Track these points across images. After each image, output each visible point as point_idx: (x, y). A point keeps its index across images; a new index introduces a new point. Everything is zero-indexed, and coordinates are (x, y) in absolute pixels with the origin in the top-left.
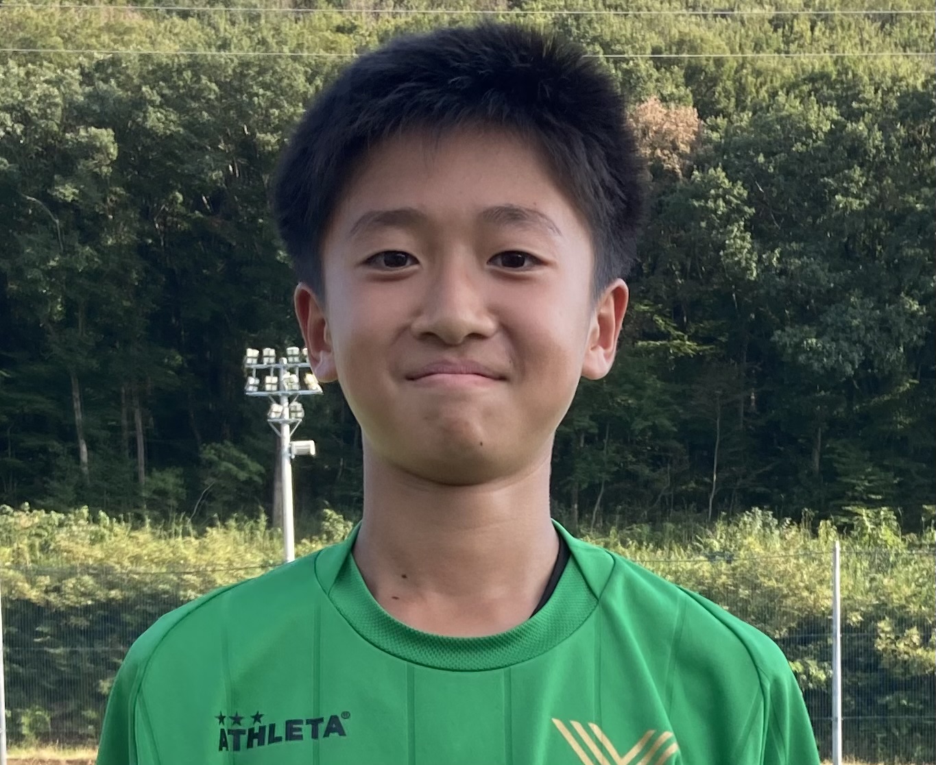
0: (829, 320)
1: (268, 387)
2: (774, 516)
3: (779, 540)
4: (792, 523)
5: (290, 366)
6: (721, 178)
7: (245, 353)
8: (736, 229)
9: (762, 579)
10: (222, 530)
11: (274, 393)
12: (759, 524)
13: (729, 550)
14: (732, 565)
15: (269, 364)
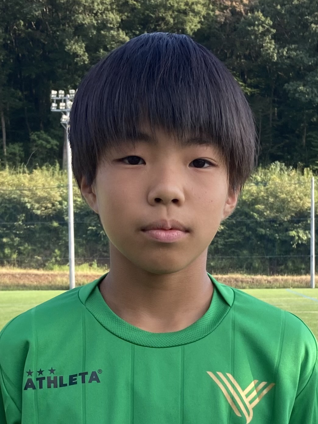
0: (309, 79)
1: (61, 108)
2: (285, 165)
3: (287, 176)
4: (293, 169)
5: (71, 98)
6: (261, 16)
7: (51, 92)
8: (267, 39)
9: (279, 194)
10: (40, 171)
11: (64, 110)
12: (278, 169)
13: (264, 181)
14: (267, 187)
15: (61, 97)
